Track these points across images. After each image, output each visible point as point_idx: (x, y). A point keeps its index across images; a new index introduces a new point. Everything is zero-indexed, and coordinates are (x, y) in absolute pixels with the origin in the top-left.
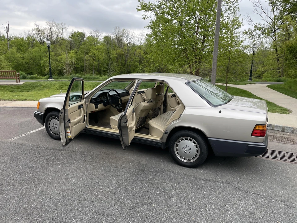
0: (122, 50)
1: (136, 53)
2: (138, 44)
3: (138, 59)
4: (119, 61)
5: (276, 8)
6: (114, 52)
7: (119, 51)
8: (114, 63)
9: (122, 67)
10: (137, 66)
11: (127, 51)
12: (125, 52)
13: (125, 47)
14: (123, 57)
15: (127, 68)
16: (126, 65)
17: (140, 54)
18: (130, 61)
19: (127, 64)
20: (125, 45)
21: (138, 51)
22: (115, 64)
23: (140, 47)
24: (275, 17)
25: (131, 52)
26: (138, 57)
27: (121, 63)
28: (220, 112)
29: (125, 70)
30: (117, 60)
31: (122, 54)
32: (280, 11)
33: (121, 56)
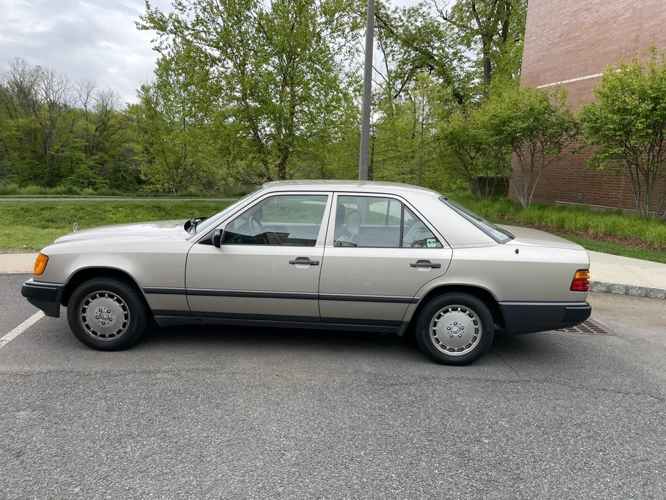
0: (34, 117)
1: (75, 129)
2: (79, 105)
3: (81, 143)
4: (27, 146)
5: (393, 55)
6: (11, 122)
7: (26, 121)
8: (11, 151)
9: (37, 163)
10: (81, 160)
11: (49, 123)
12: (44, 123)
13: (43, 112)
14: (39, 135)
15: (50, 166)
16: (48, 157)
17: (87, 130)
18: (58, 147)
19: (52, 155)
20: (41, 106)
21: (81, 123)
22: (16, 155)
23: (85, 115)
24: (391, 72)
25: (58, 125)
26: (82, 137)
27: (33, 152)
28: (517, 252)
29: (46, 170)
30: (21, 144)
31: (35, 130)
32: (399, 62)
33: (31, 134)
